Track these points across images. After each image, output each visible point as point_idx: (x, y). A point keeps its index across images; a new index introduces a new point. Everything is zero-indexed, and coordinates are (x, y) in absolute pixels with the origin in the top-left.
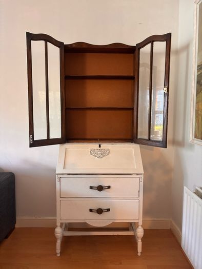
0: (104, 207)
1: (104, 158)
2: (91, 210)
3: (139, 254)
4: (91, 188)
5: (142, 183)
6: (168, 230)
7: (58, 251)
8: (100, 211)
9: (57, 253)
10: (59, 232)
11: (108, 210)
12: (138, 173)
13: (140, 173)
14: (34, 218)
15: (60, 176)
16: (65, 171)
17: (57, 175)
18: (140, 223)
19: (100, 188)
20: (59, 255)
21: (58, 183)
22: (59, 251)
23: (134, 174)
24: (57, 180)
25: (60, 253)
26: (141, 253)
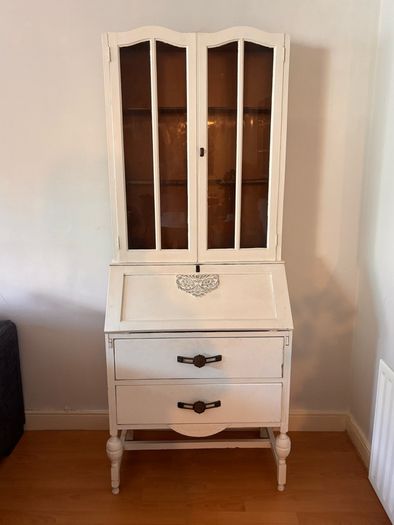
0: (209, 399)
1: (207, 295)
2: (181, 405)
3: (281, 488)
4: (181, 359)
5: (289, 349)
6: (342, 433)
7: (115, 483)
8: (199, 407)
9: (112, 489)
10: (115, 447)
11: (218, 404)
12: (280, 328)
13: (285, 328)
14: (63, 412)
15: (113, 336)
16: (124, 327)
17: (106, 335)
18: (285, 429)
19: (200, 361)
20: (116, 492)
21: (109, 351)
22: (118, 485)
23: (273, 330)
24: (107, 343)
25: (120, 487)
26: (285, 485)
